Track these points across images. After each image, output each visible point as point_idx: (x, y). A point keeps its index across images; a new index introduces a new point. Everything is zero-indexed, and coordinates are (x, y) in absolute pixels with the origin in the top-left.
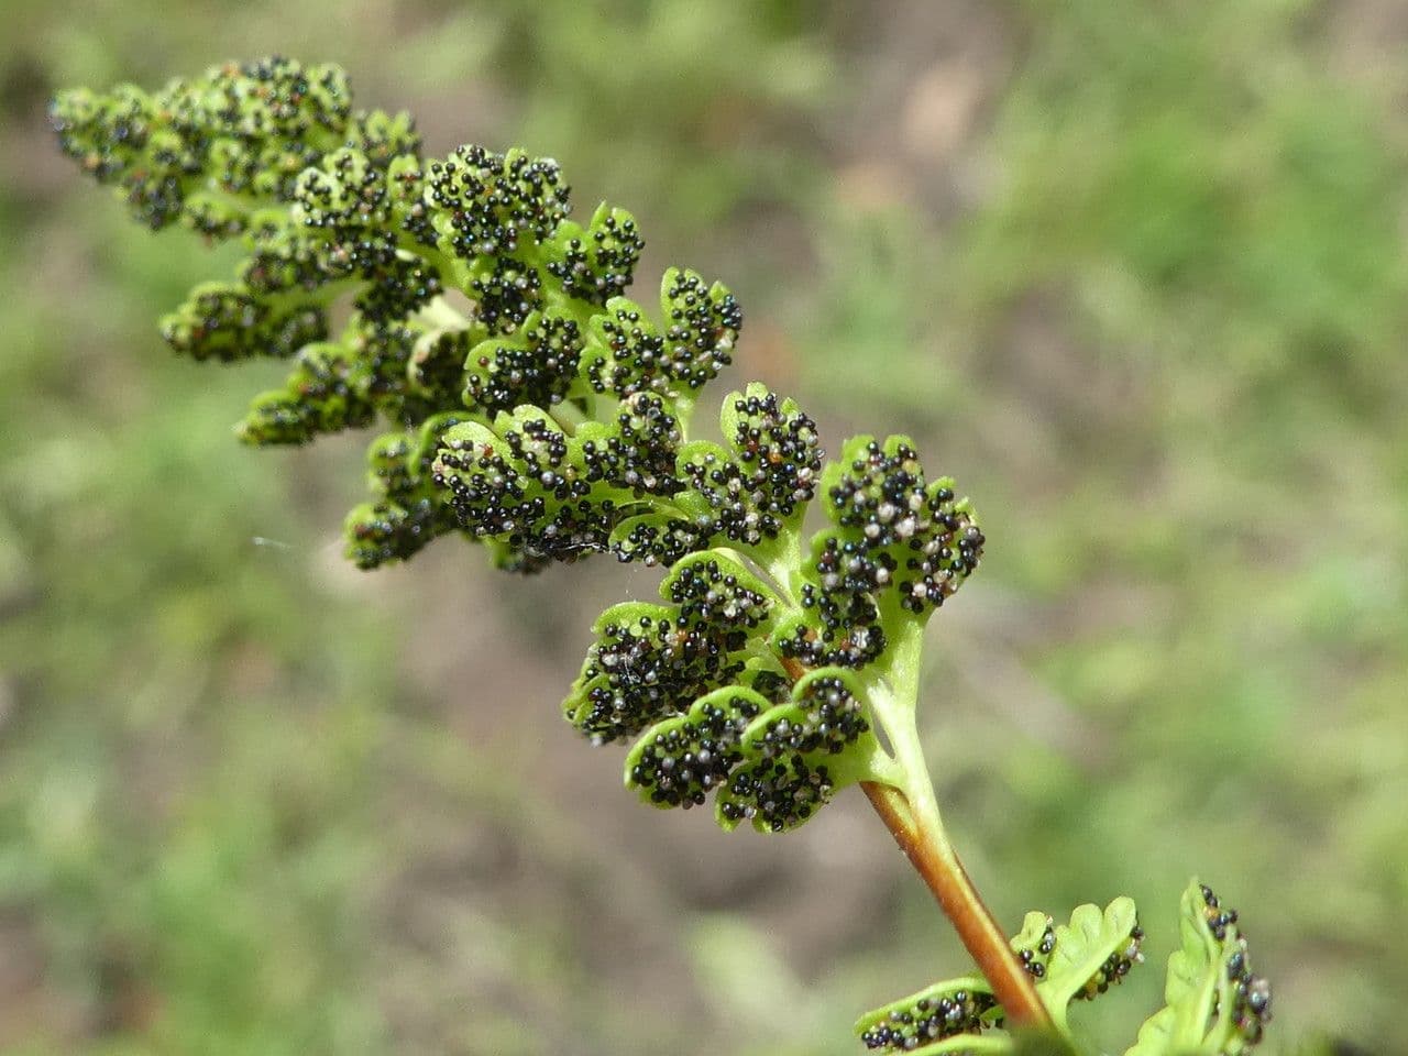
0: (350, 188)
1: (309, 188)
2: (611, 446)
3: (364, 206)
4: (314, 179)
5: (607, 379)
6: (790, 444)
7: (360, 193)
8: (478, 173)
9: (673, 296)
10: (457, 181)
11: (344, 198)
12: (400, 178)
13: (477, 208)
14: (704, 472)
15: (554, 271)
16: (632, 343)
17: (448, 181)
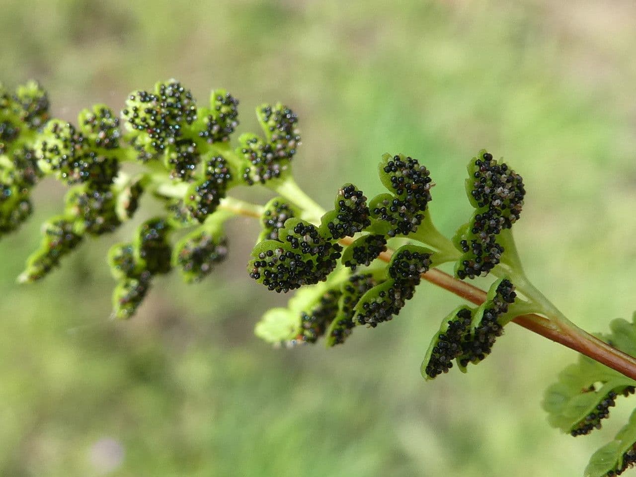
0: (66, 141)
1: (44, 150)
2: (341, 220)
3: (77, 146)
4: (45, 144)
5: (256, 178)
6: (415, 176)
7: (73, 141)
8: (150, 105)
9: (267, 121)
10: (142, 114)
11: (66, 147)
12: (87, 122)
13: (157, 123)
14: (385, 210)
15: (204, 136)
16: (260, 154)
17: (137, 116)
